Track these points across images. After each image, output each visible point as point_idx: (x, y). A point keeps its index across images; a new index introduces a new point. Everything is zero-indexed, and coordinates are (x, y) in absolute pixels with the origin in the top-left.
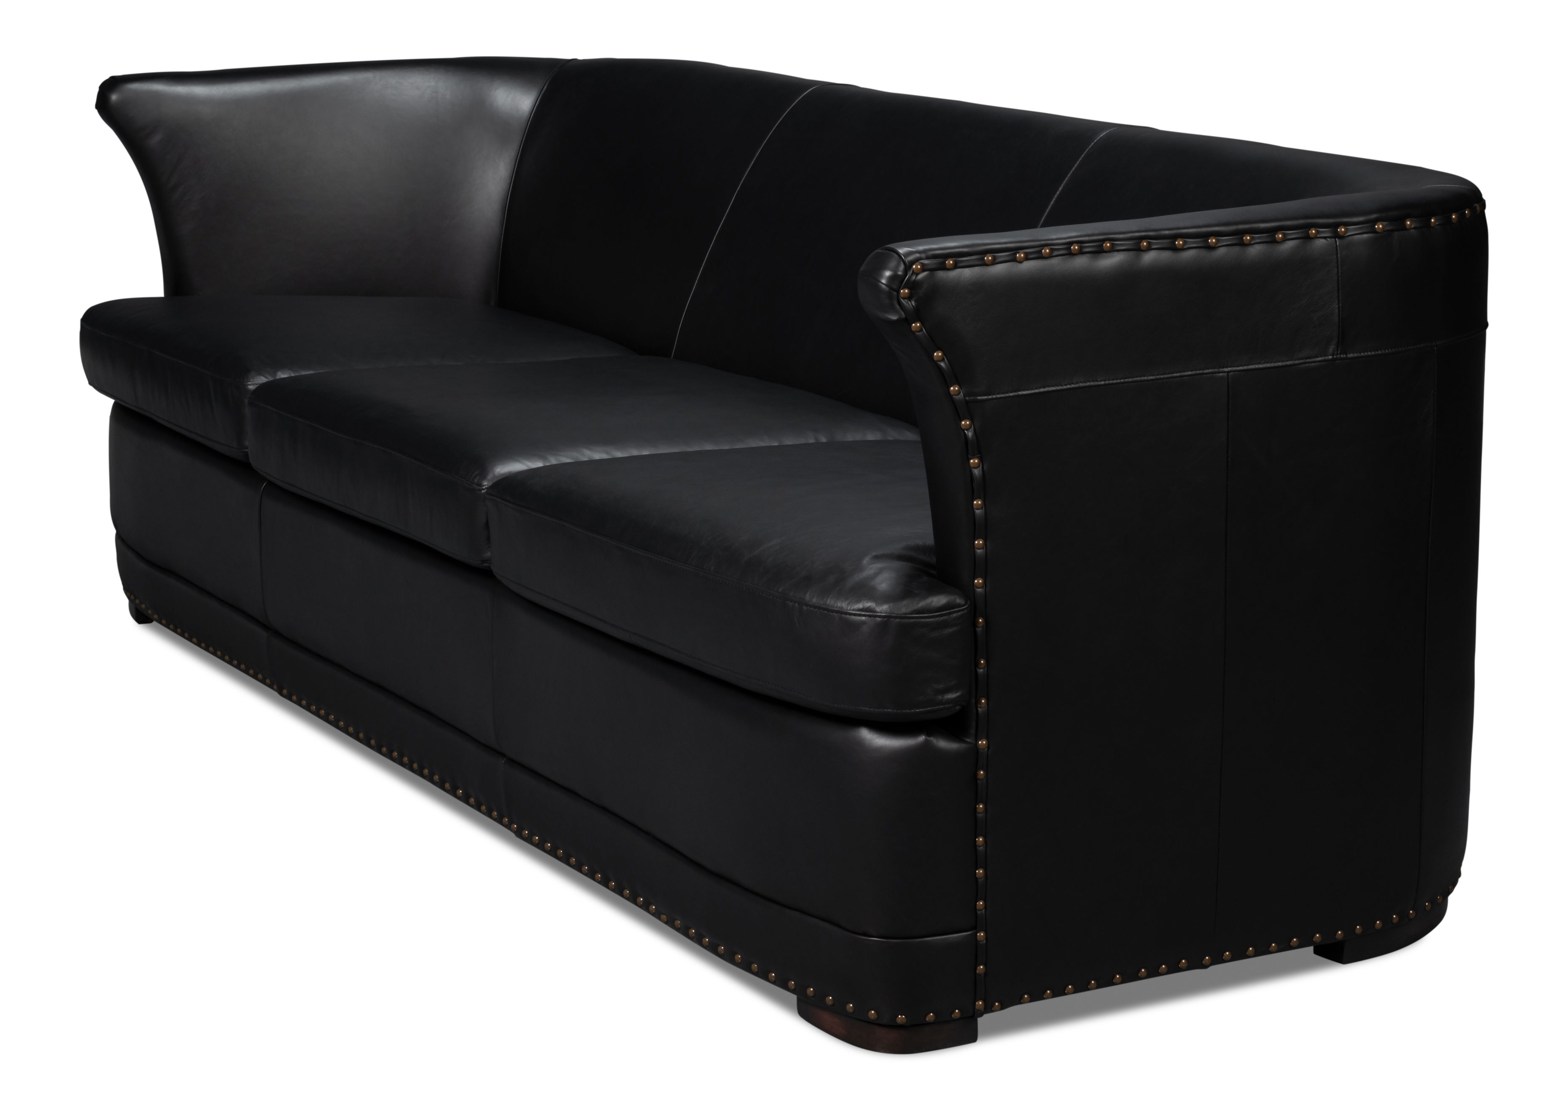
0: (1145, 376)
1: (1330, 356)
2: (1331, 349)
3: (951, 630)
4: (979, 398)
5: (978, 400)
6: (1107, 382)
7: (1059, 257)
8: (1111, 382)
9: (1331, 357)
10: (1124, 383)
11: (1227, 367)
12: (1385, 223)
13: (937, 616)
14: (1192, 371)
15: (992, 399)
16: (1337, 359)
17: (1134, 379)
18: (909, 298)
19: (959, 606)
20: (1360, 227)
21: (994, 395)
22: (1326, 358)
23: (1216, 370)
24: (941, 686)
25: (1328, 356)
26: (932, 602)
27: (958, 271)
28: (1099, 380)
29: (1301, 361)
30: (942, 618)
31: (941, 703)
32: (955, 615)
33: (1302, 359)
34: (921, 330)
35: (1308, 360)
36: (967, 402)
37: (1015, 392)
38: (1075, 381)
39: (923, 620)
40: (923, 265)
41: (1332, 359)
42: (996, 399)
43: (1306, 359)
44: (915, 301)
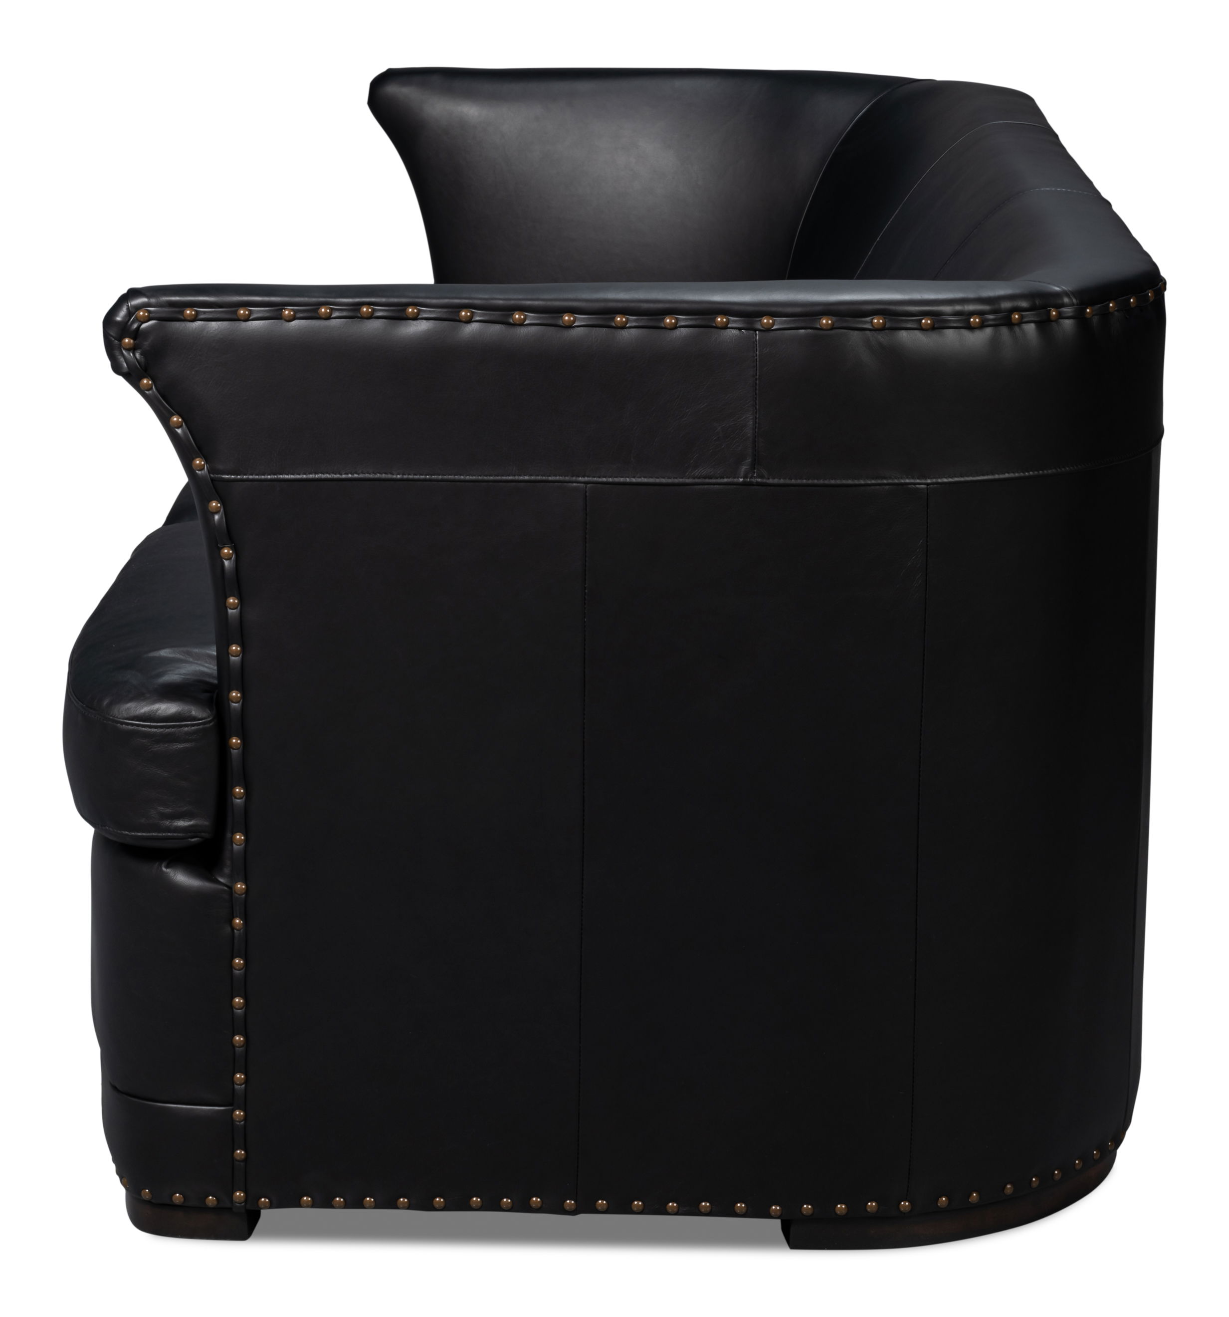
0: (461, 475)
1: (741, 478)
2: (744, 468)
3: (182, 746)
4: (223, 476)
5: (224, 478)
6: (405, 477)
7: (383, 320)
8: (411, 477)
9: (741, 480)
10: (430, 480)
11: (584, 476)
12: (834, 319)
13: (161, 727)
14: (531, 475)
15: (242, 480)
16: (751, 484)
17: (445, 477)
18: (133, 349)
19: (195, 719)
20: (794, 320)
21: (246, 475)
22: (736, 480)
23: (567, 478)
24: (168, 810)
25: (738, 478)
26: (157, 710)
27: (198, 324)
28: (394, 472)
29: (697, 480)
30: (167, 730)
31: (168, 830)
32: (186, 729)
33: (699, 478)
34: (151, 389)
35: (707, 480)
36: (212, 480)
37: (274, 474)
38: (360, 471)
39: (144, 729)
40: (149, 312)
41: (743, 482)
42: (248, 480)
43: (705, 478)
44: (141, 354)
